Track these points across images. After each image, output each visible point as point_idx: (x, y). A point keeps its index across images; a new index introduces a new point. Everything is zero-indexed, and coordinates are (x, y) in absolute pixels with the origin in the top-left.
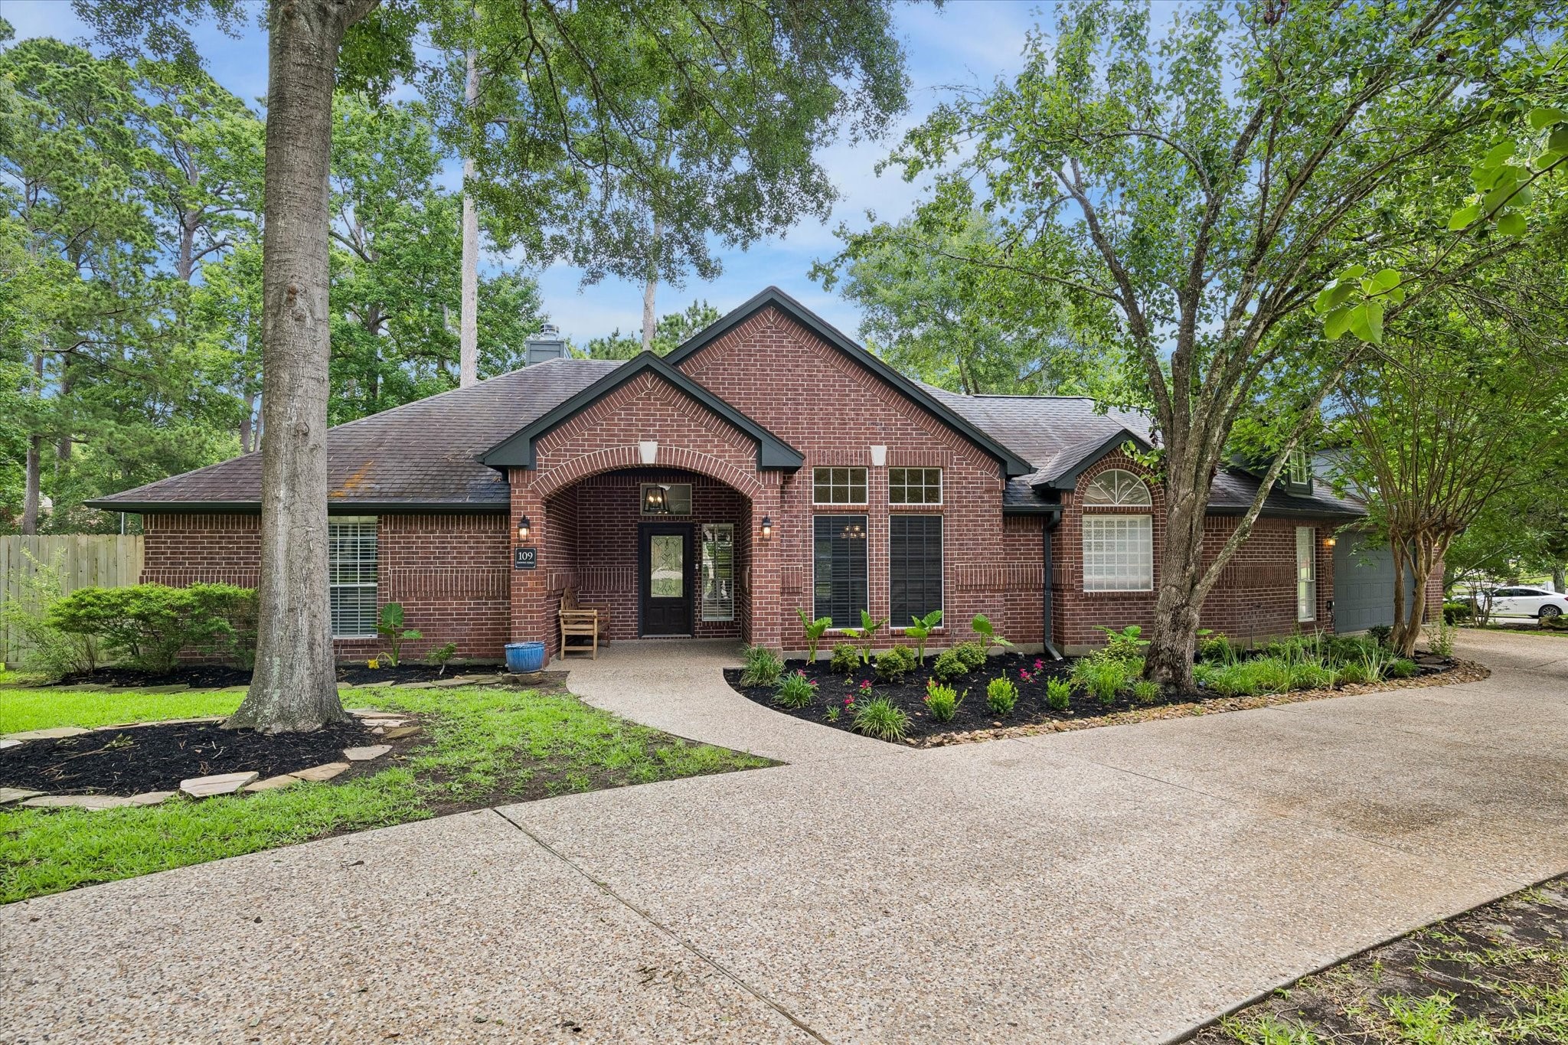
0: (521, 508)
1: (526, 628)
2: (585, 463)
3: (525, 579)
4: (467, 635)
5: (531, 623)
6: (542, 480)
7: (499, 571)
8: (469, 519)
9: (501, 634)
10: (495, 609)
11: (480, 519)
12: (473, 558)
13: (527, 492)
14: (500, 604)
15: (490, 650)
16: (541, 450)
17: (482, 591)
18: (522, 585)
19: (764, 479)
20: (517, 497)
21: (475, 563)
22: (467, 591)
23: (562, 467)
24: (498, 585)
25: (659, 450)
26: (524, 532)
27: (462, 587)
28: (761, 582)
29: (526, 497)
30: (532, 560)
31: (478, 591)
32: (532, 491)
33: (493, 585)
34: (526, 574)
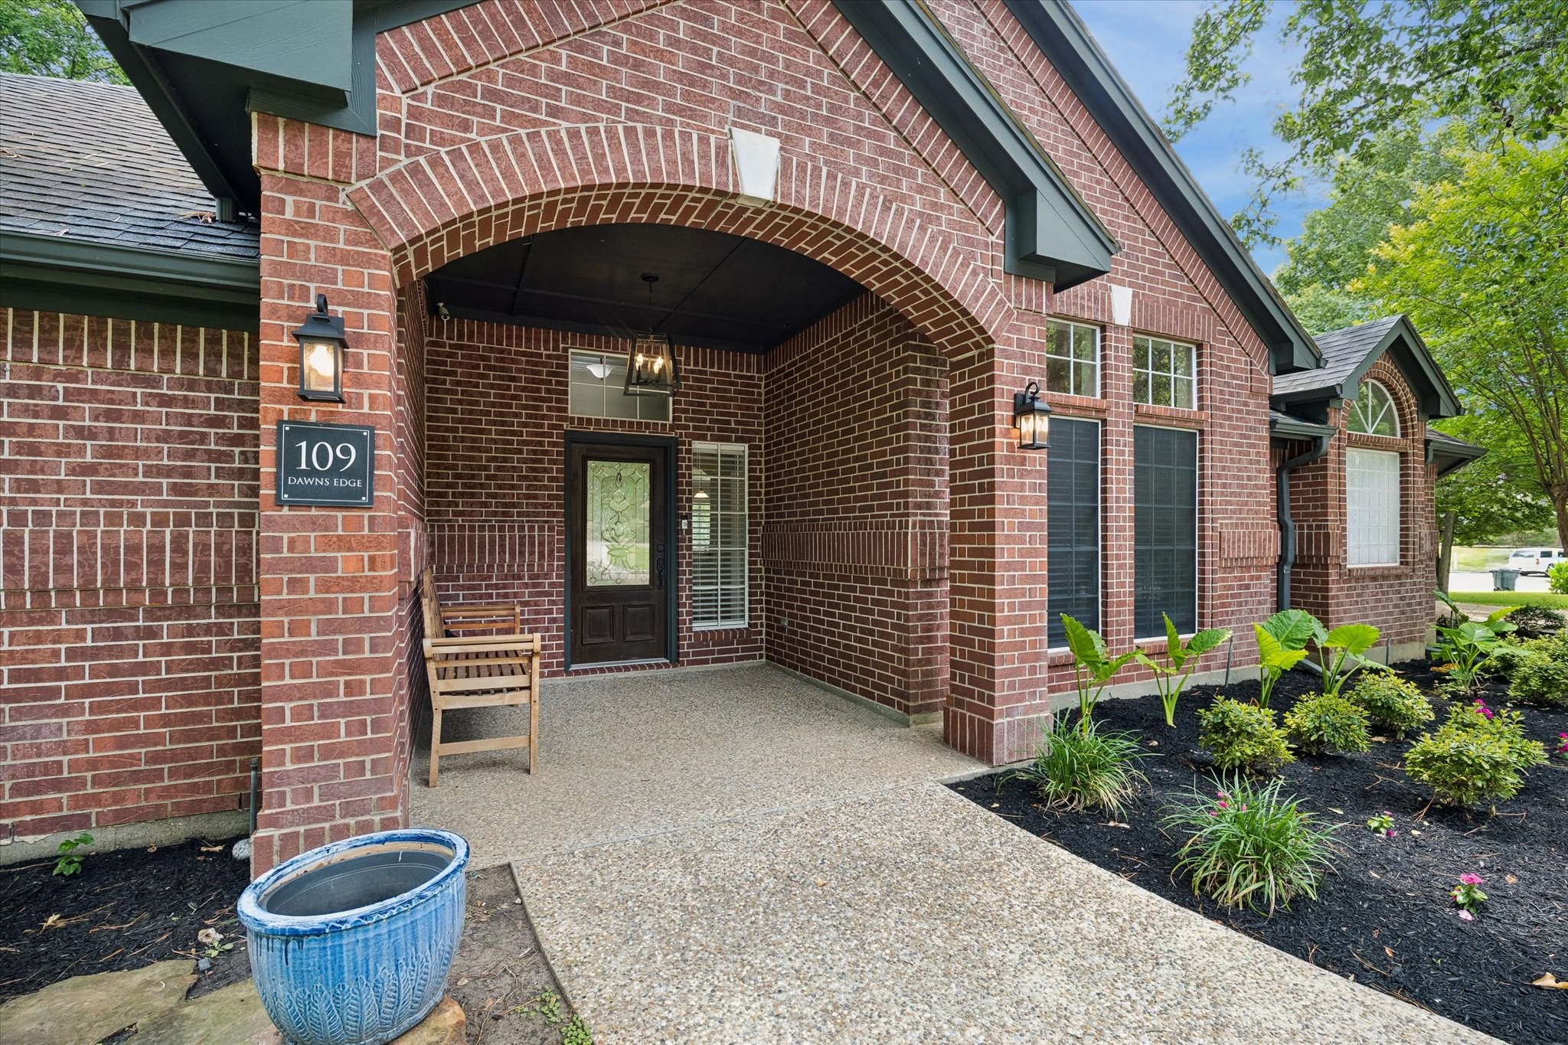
0: (306, 273)
1: (330, 731)
2: (560, 151)
3: (327, 544)
4: (64, 748)
5: (348, 709)
6: (396, 177)
7: (204, 519)
8: (73, 328)
9: (213, 735)
10: (190, 648)
11: (121, 334)
12: (90, 469)
13: (335, 215)
14: (208, 630)
15: (168, 791)
16: (395, 67)
17: (134, 588)
18: (310, 565)
19: (1018, 295)
20: (290, 227)
21: (99, 488)
22: (65, 591)
23: (475, 148)
24: (202, 568)
25: (786, 163)
26: (320, 361)
27: (38, 576)
28: (1011, 552)
29: (330, 235)
30: (357, 472)
31: (111, 589)
32: (358, 216)
33: (179, 567)
34: (328, 525)
